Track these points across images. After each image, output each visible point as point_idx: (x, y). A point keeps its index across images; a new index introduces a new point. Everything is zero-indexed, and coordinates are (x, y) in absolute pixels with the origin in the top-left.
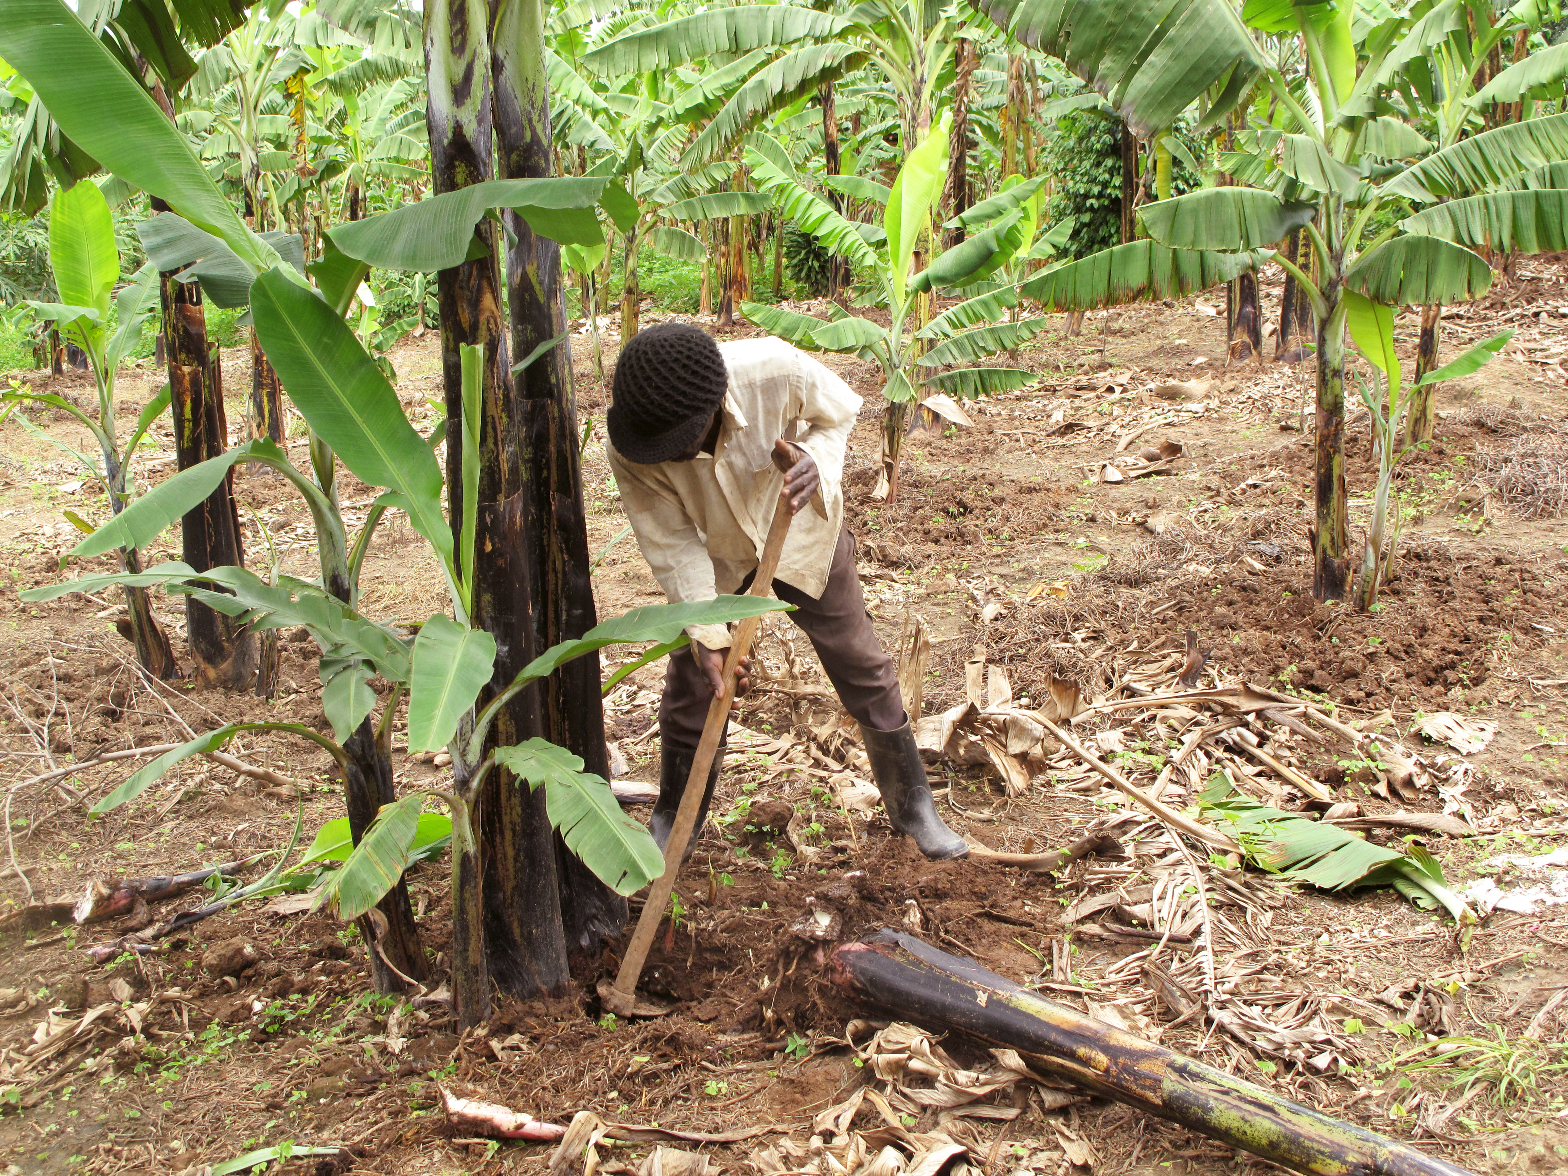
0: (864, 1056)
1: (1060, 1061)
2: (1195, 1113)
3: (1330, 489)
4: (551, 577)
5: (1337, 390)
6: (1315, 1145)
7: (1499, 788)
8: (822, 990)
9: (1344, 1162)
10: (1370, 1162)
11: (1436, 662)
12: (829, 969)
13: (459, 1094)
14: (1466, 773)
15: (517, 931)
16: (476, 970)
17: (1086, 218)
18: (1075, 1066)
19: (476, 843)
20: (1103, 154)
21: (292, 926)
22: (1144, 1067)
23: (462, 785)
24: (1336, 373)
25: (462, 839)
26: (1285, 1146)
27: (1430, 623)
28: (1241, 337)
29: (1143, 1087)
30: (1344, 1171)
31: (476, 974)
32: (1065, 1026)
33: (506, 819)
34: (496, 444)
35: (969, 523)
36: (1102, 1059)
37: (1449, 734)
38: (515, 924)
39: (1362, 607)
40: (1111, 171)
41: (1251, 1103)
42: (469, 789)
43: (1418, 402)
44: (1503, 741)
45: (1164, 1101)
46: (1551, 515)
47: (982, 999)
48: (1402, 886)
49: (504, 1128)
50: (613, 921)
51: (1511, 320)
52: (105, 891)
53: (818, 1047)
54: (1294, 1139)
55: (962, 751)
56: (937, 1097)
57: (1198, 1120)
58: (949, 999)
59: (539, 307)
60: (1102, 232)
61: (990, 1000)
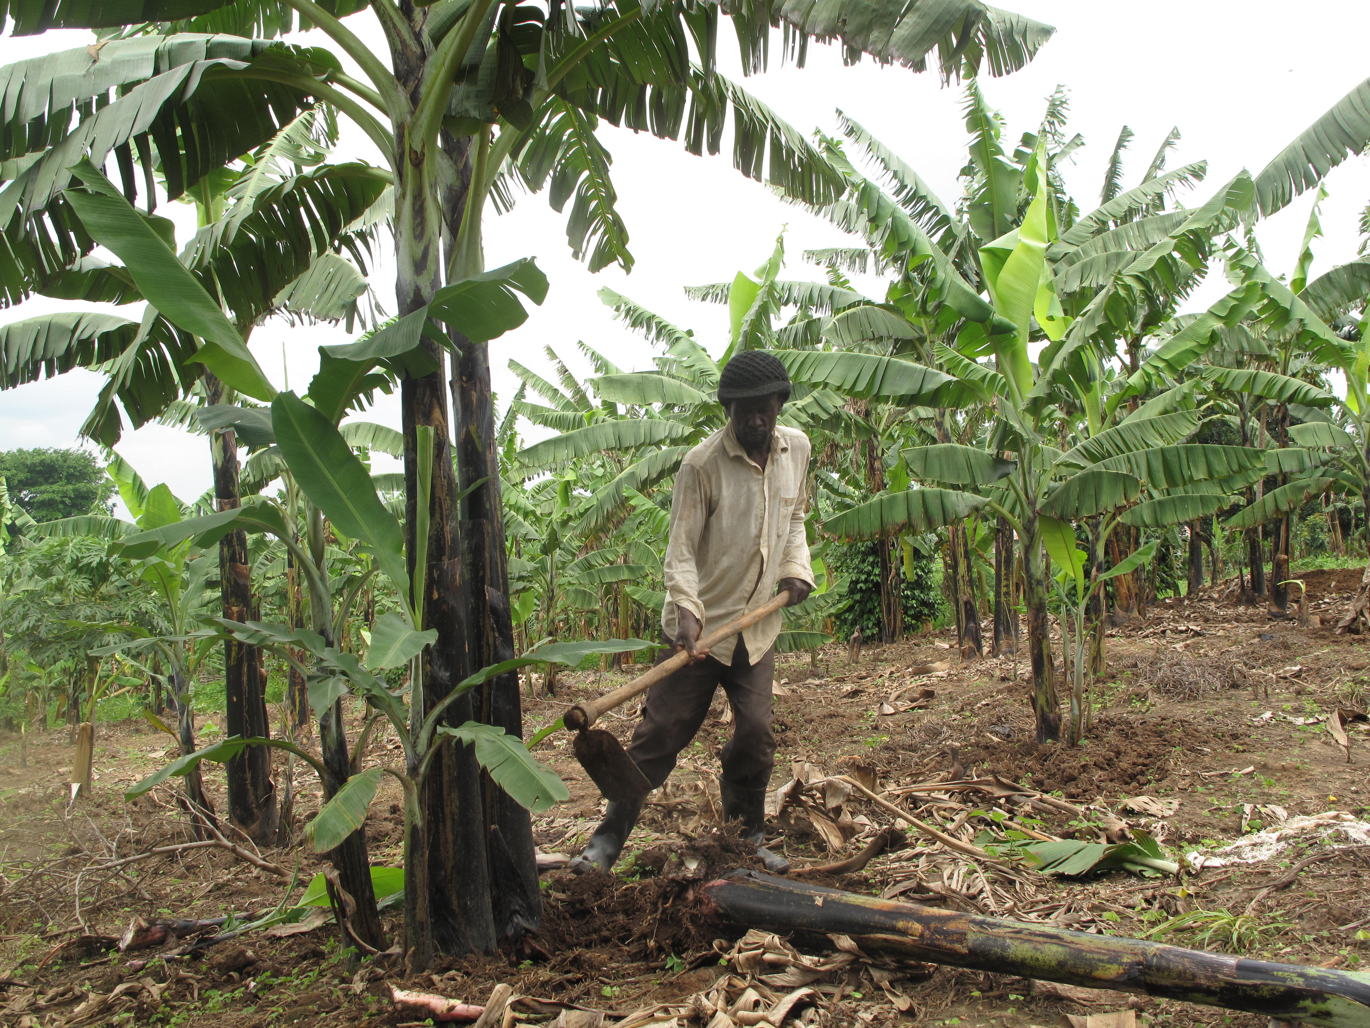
0: (727, 957)
1: (883, 936)
2: (996, 953)
3: (1043, 665)
4: (485, 649)
5: (1041, 594)
6: (1096, 956)
7: (1188, 836)
8: (694, 919)
9: (1121, 964)
10: (1141, 958)
11: (1130, 771)
12: (698, 901)
13: (402, 988)
14: (1163, 827)
15: (455, 902)
16: (422, 926)
17: (858, 597)
18: (896, 937)
19: (423, 818)
20: (866, 554)
21: (285, 944)
22: (951, 926)
23: (413, 770)
24: (1039, 582)
25: (412, 813)
26: (1071, 962)
27: (1123, 749)
28: (968, 644)
29: (952, 942)
30: (1121, 971)
31: (422, 929)
32: (886, 909)
33: (447, 810)
34: (442, 518)
35: (790, 734)
36: (917, 927)
37: (1147, 807)
38: (454, 897)
39: (1073, 743)
40: (873, 565)
41: (1039, 935)
42: (417, 774)
43: (1094, 646)
44: (1186, 809)
45: (970, 950)
46: (1195, 698)
47: (819, 901)
48: (1129, 866)
49: (439, 1012)
50: (533, 918)
51: (1147, 636)
52: (144, 924)
53: (690, 963)
54: (1078, 954)
55: (792, 822)
56: (787, 978)
57: (998, 958)
58: (793, 909)
59: (478, 454)
60: (869, 605)
61: (825, 901)
